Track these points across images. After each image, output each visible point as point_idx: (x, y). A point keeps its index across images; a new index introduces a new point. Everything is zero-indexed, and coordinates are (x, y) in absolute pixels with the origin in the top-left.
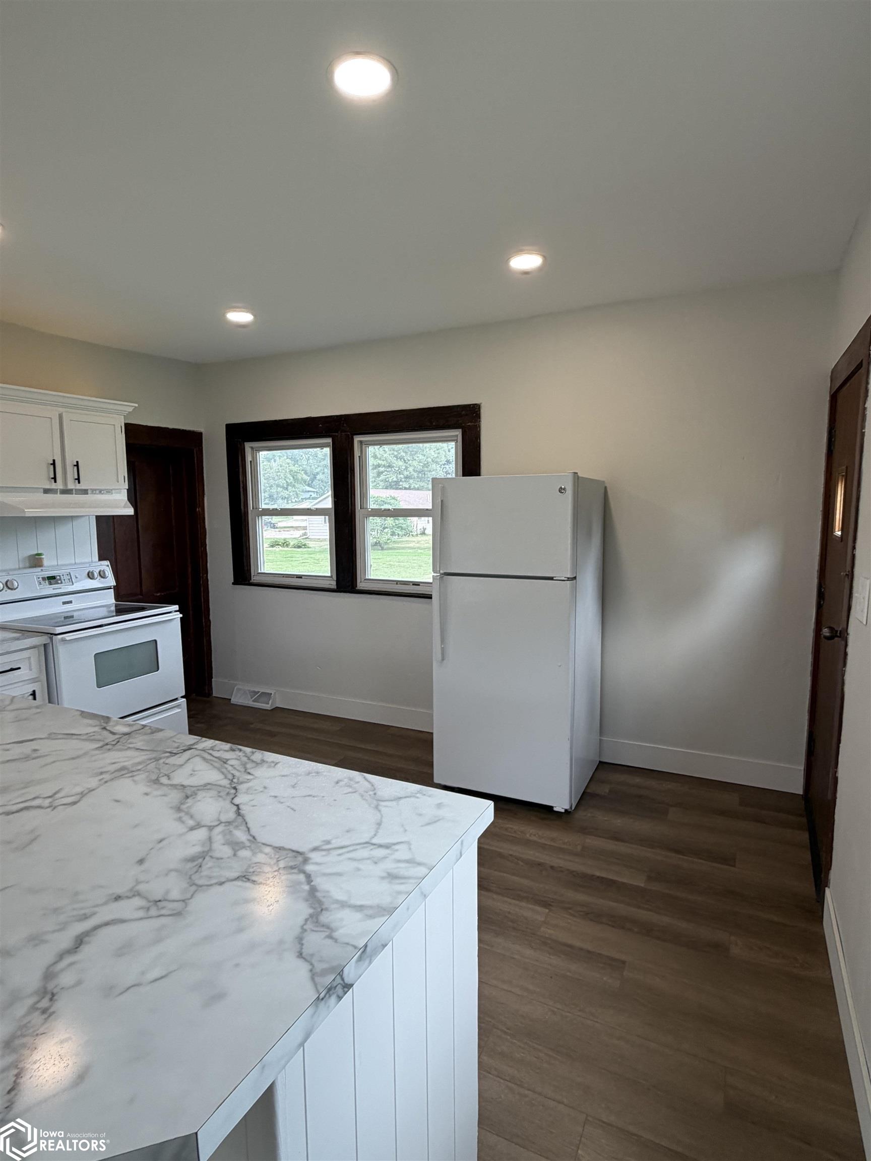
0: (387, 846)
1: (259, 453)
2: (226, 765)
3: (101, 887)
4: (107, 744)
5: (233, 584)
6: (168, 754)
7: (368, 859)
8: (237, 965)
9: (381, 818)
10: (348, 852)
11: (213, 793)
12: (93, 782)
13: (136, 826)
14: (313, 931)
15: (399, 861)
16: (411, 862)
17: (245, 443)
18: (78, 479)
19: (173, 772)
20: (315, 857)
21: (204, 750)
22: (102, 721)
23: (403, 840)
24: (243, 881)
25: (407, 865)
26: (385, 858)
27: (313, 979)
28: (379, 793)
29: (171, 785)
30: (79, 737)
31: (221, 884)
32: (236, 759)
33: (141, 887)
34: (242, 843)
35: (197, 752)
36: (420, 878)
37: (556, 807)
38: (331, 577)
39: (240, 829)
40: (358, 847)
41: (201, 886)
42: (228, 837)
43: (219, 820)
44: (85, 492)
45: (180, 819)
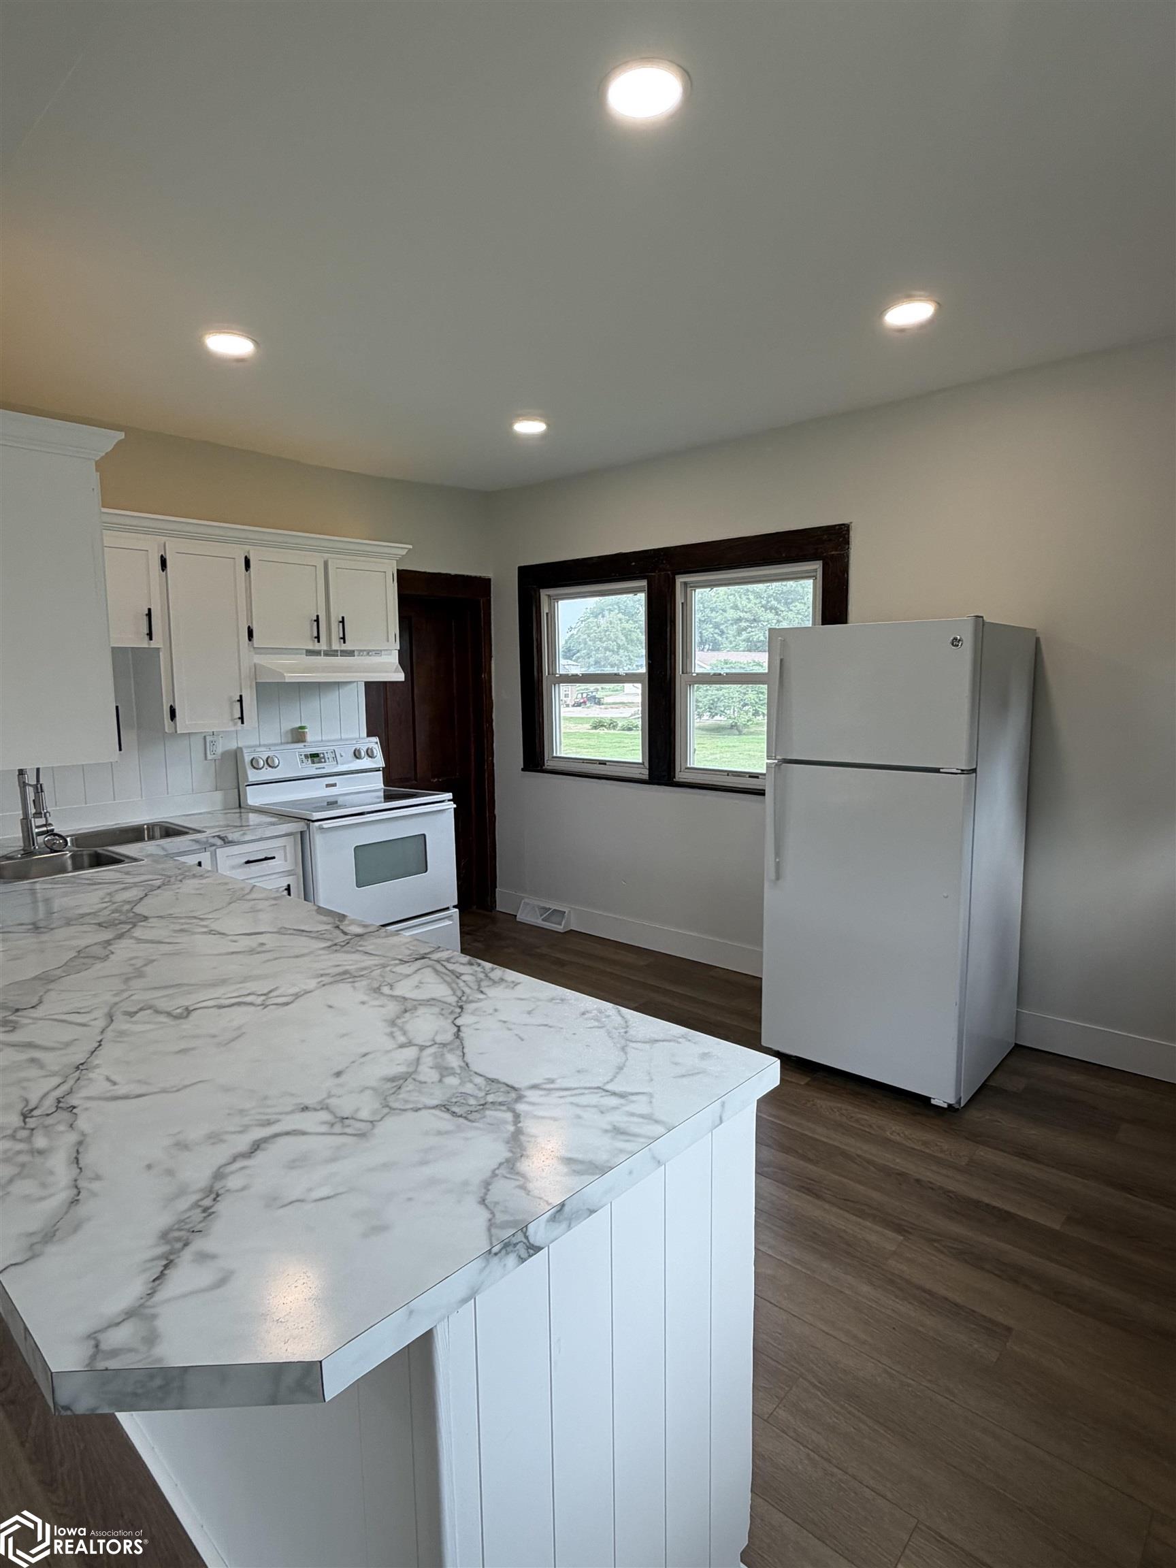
0: (622, 1096)
1: (557, 602)
2: (457, 980)
3: (292, 1095)
4: (336, 945)
5: (523, 770)
6: (397, 962)
7: (595, 1106)
8: (410, 1199)
9: (625, 1061)
10: (572, 1096)
11: (436, 1010)
12: (312, 984)
13: (344, 1035)
14: (506, 1177)
15: (632, 1115)
16: (649, 1118)
17: (541, 590)
18: (344, 638)
19: (397, 981)
20: (532, 1096)
21: (438, 961)
22: (337, 919)
23: (645, 1091)
24: (441, 1110)
25: (641, 1120)
26: (615, 1108)
27: (489, 1230)
28: (632, 1032)
29: (392, 996)
30: (308, 934)
31: (417, 1110)
32: (472, 974)
33: (333, 1102)
34: (453, 1068)
35: (431, 963)
36: (652, 1138)
37: (934, 1099)
38: (643, 764)
39: (454, 1053)
40: (586, 1091)
41: (394, 1109)
42: (439, 1060)
43: (434, 1040)
44: (350, 653)
45: (392, 1035)
